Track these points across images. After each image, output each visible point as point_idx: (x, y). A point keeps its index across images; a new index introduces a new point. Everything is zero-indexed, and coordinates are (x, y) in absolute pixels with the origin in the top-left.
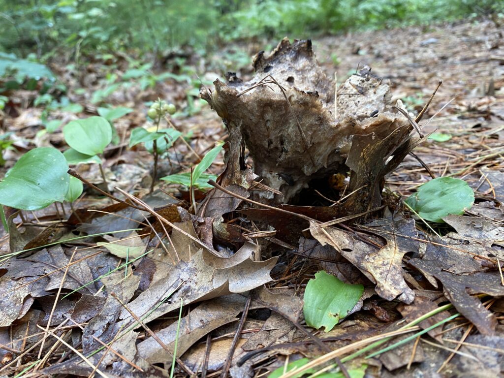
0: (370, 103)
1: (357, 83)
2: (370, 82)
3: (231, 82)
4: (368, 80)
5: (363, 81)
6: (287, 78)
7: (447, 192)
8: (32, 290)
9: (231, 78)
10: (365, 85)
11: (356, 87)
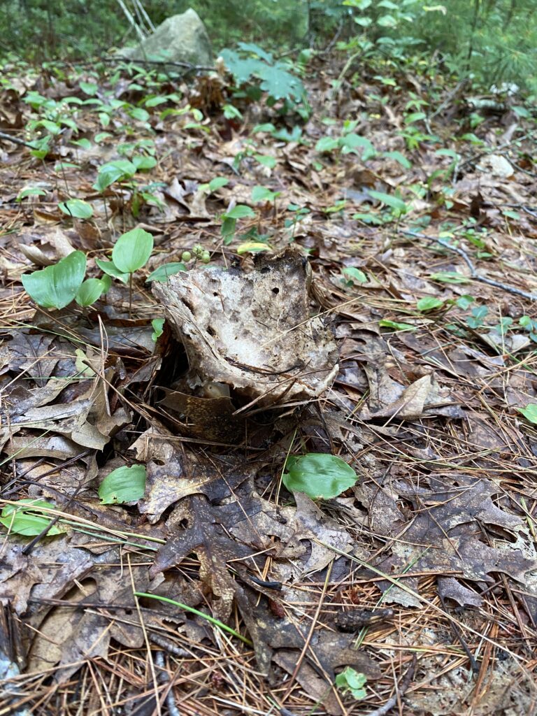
0: (316, 352)
1: (316, 327)
2: (326, 333)
3: (233, 266)
4: (325, 330)
5: (321, 329)
6: (273, 287)
7: (330, 473)
8: (12, 362)
9: (234, 264)
10: (322, 333)
11: (314, 331)
